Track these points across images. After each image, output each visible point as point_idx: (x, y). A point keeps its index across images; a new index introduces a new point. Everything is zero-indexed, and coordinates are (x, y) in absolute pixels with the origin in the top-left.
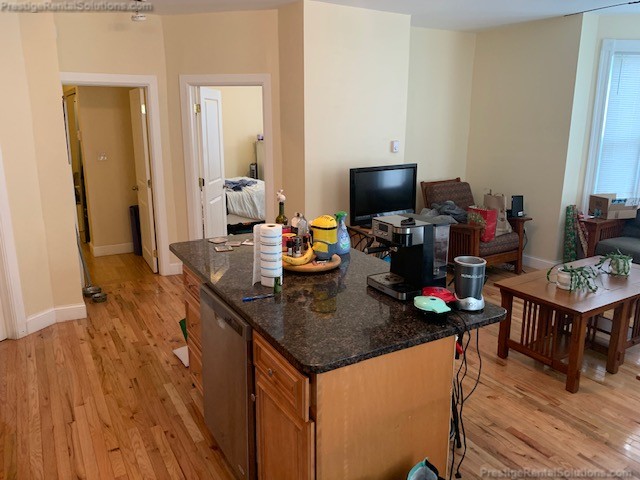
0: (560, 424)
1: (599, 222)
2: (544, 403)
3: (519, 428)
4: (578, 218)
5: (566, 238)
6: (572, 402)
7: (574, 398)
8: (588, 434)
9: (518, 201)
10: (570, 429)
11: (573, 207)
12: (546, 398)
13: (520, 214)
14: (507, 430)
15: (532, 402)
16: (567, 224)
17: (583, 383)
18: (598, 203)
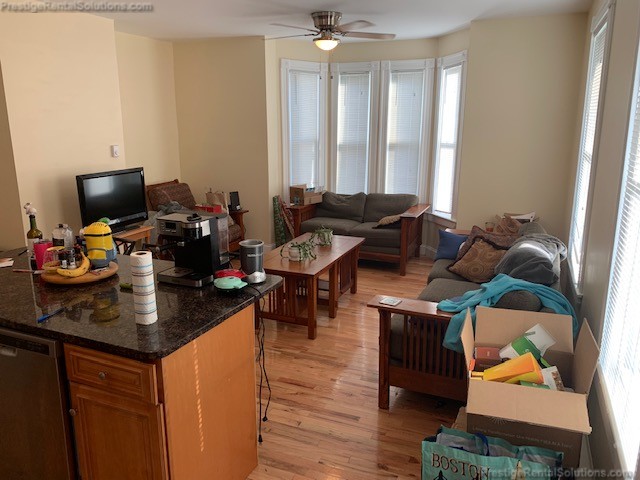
0: (313, 363)
1: (299, 208)
2: (297, 352)
3: (286, 377)
4: (283, 206)
5: (276, 224)
6: (315, 346)
7: (315, 342)
8: (332, 364)
9: (235, 196)
10: (320, 365)
11: (278, 197)
12: (298, 348)
13: (238, 207)
14: (278, 380)
15: (289, 354)
16: (275, 212)
17: (319, 331)
18: (297, 192)
